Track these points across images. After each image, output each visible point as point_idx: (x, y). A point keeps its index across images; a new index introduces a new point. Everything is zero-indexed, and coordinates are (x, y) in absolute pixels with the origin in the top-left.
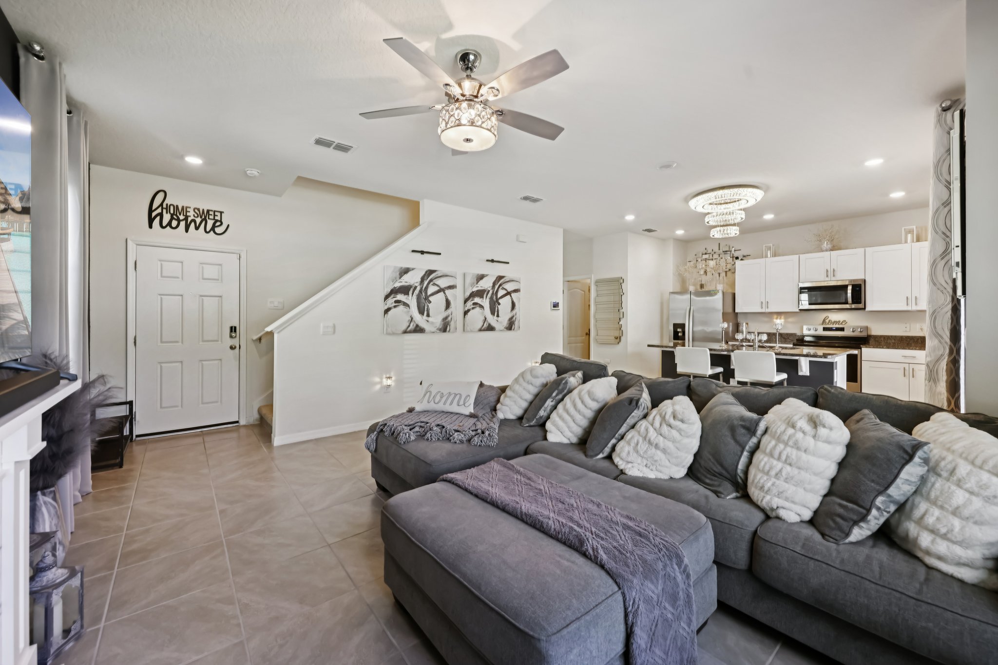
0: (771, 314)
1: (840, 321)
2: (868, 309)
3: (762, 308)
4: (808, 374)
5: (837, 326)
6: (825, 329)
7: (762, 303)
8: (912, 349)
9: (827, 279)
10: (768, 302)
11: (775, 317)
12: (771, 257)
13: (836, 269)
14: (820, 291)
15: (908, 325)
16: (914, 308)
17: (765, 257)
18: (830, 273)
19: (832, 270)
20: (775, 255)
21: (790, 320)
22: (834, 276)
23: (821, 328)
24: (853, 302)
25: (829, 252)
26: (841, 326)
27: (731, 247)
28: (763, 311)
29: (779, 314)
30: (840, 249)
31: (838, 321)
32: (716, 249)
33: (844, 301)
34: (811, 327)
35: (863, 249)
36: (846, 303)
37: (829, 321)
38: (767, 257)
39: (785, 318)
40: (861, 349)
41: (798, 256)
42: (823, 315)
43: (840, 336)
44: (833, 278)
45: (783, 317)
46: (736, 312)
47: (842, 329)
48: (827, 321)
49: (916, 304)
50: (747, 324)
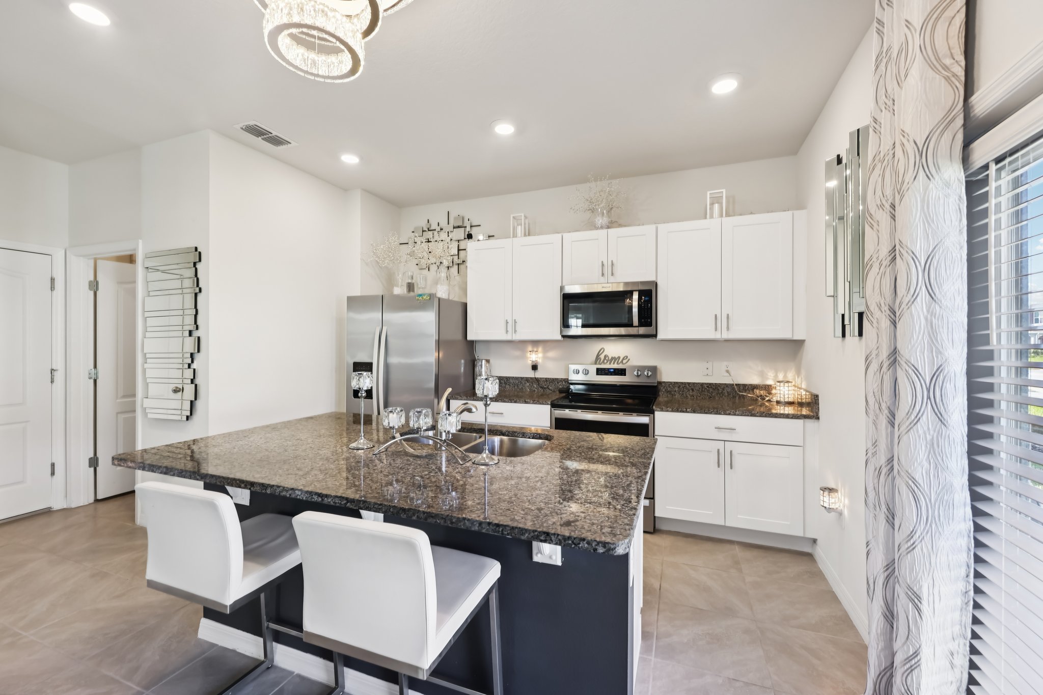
0: (524, 342)
1: (619, 358)
2: (660, 336)
3: (507, 331)
4: (559, 563)
5: (616, 366)
6: (600, 372)
7: (507, 323)
8: (729, 414)
9: (602, 280)
10: (515, 322)
11: (530, 348)
12: (521, 236)
13: (615, 262)
14: (594, 302)
15: (709, 365)
16: (726, 335)
17: (513, 237)
18: (608, 270)
19: (610, 263)
20: (528, 233)
21: (551, 354)
22: (612, 274)
23: (593, 369)
24: (641, 324)
25: (606, 230)
26: (620, 366)
27: (466, 220)
28: (508, 337)
29: (536, 343)
30: (620, 226)
31: (617, 357)
32: (444, 223)
33: (626, 321)
34: (580, 368)
35: (653, 227)
36: (630, 325)
37: (605, 356)
38: (516, 237)
39: (545, 351)
40: (653, 413)
41: (560, 235)
42: (597, 346)
43: (618, 384)
44: (611, 279)
45: (540, 349)
46: (469, 338)
47: (622, 372)
48: (602, 357)
49: (728, 328)
50: (488, 361)
